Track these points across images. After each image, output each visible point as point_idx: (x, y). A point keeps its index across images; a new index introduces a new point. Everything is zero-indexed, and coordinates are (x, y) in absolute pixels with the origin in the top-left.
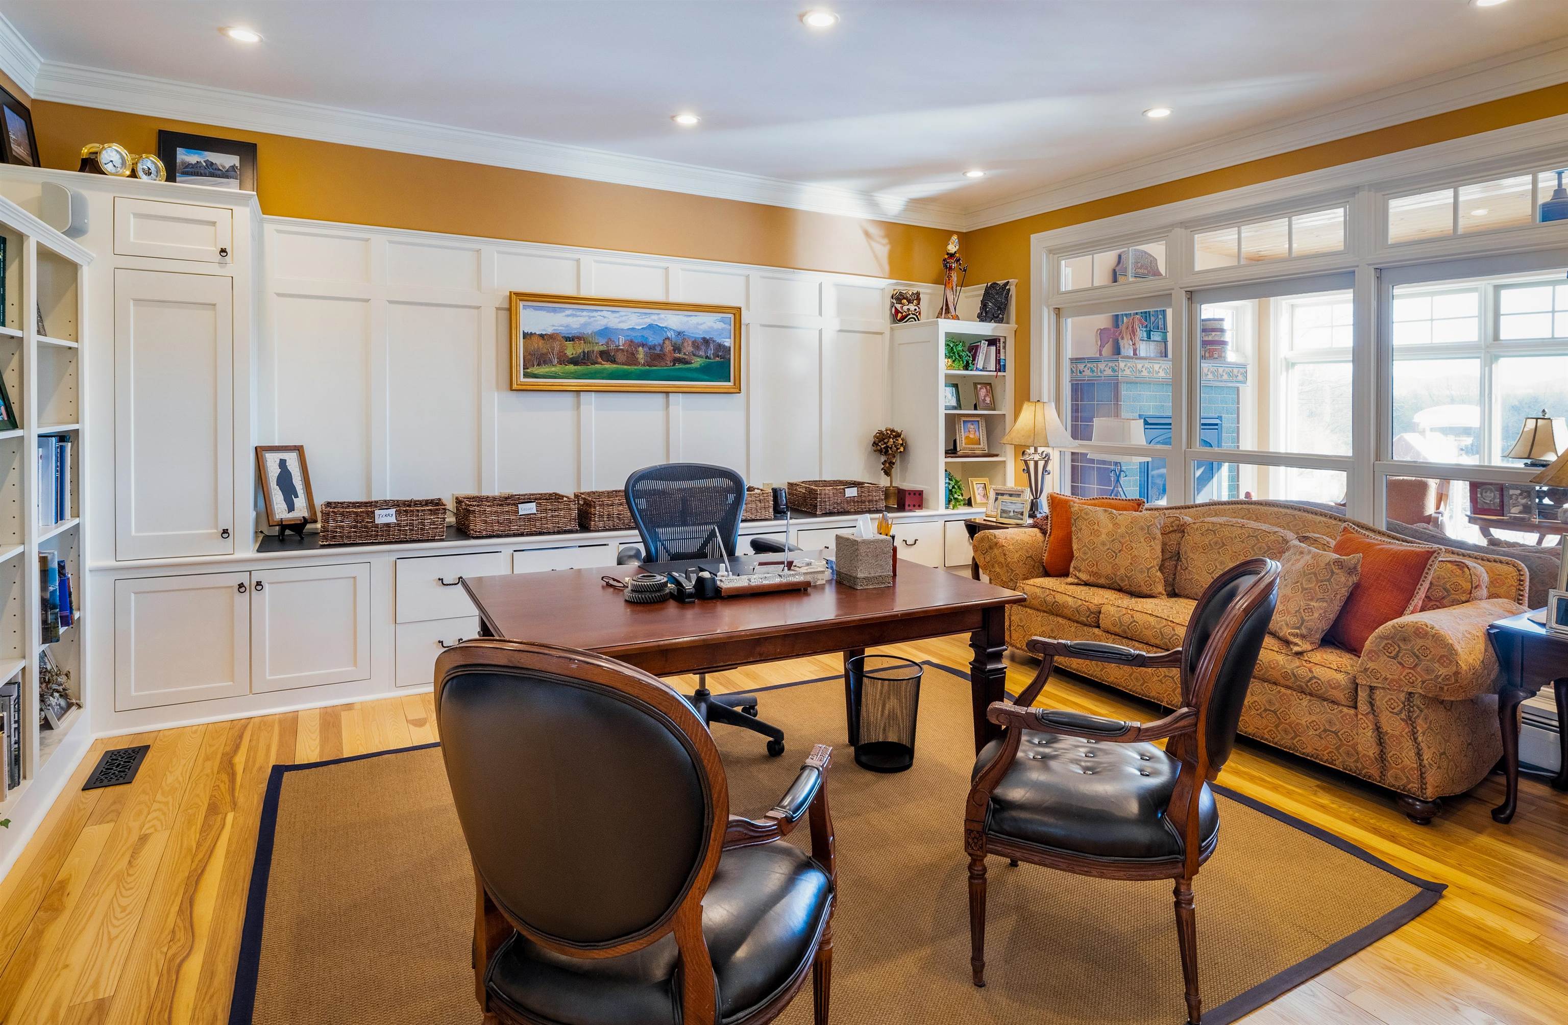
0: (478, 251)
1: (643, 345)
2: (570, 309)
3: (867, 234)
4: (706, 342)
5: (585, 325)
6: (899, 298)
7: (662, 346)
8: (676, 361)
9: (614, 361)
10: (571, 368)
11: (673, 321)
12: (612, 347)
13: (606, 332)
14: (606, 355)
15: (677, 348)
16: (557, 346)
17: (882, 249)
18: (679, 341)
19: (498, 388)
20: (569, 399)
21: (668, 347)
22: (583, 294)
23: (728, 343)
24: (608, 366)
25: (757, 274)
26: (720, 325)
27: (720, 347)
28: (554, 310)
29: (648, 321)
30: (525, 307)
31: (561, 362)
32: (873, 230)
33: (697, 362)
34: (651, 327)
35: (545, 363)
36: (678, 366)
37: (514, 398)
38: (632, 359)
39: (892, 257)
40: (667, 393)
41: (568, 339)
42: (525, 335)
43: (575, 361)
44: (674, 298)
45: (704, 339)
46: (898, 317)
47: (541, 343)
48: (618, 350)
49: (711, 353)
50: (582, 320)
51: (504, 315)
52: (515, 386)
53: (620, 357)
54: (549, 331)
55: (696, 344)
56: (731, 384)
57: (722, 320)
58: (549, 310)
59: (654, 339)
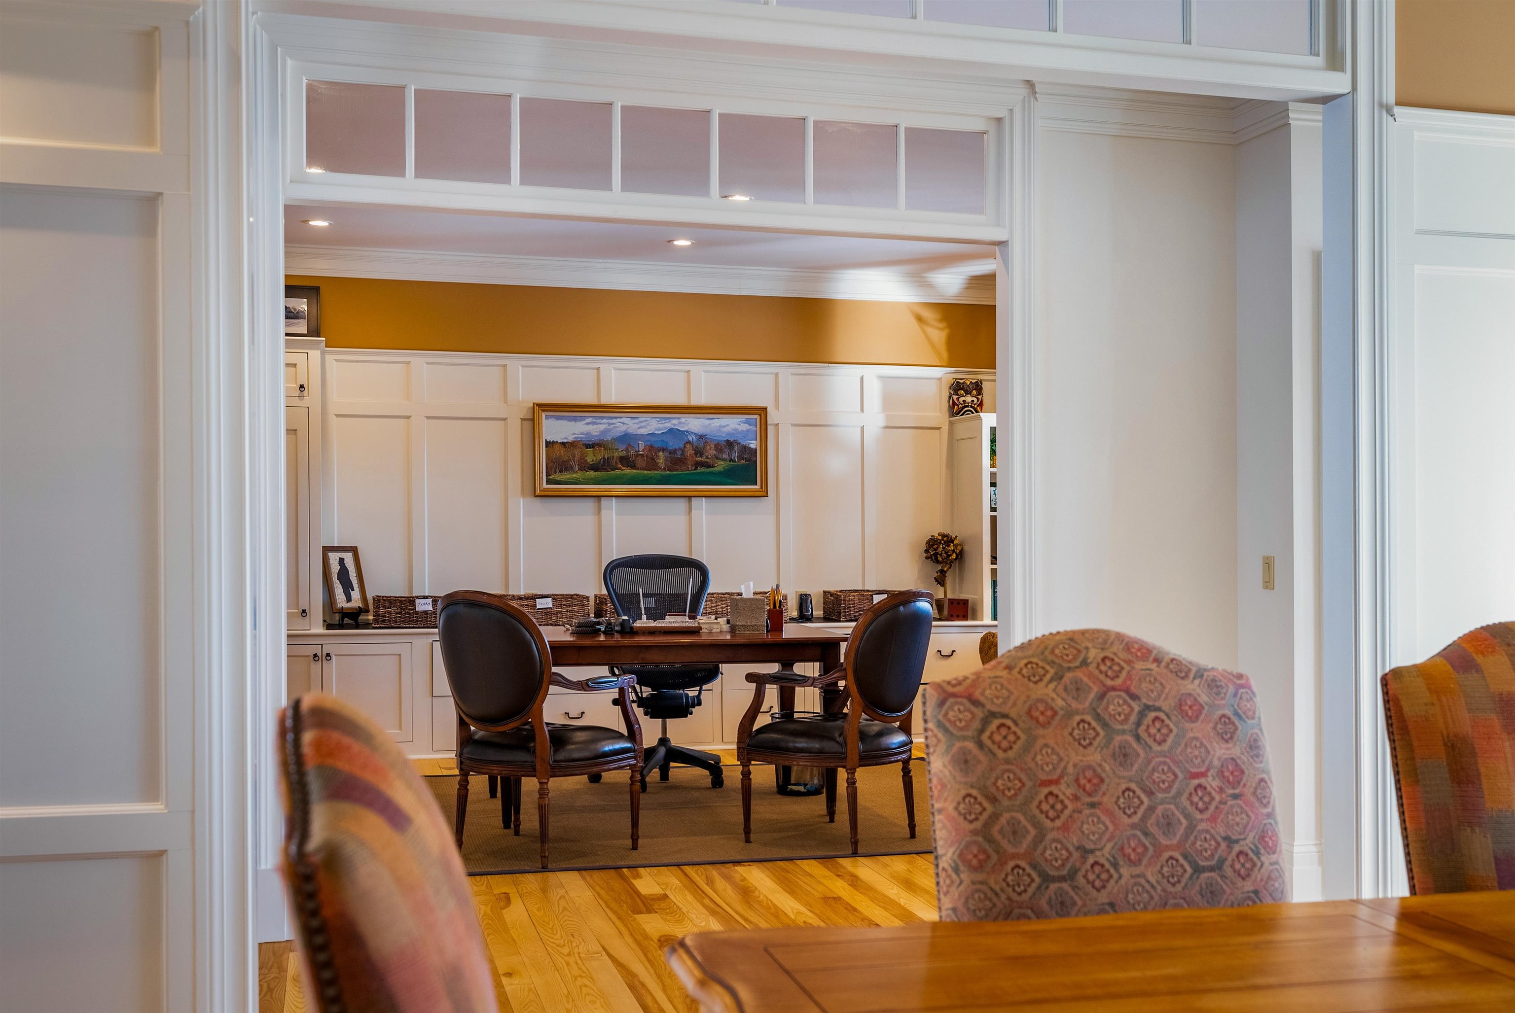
0: (505, 366)
1: (663, 450)
2: (590, 417)
3: (920, 319)
4: (730, 444)
5: (604, 432)
6: (957, 387)
7: (683, 450)
8: (698, 464)
9: (633, 467)
10: (592, 474)
11: (694, 424)
12: (632, 452)
13: (627, 438)
14: (626, 461)
15: (699, 452)
16: (577, 453)
17: (939, 335)
18: (701, 445)
19: (523, 494)
20: (590, 504)
21: (690, 451)
22: (604, 401)
23: (753, 444)
24: (628, 471)
25: (787, 372)
26: (745, 427)
27: (745, 449)
28: (575, 419)
29: (668, 425)
30: (547, 417)
31: (581, 469)
32: (928, 314)
33: (720, 466)
34: (671, 431)
35: (567, 469)
36: (701, 470)
37: (537, 503)
38: (652, 464)
39: (951, 342)
40: (690, 497)
41: (588, 446)
42: (549, 444)
43: (595, 468)
44: (695, 402)
45: (728, 442)
46: (956, 410)
47: (563, 450)
48: (638, 455)
49: (735, 455)
50: (602, 427)
51: (527, 425)
52: (538, 492)
53: (640, 462)
54: (571, 439)
55: (718, 447)
56: (757, 487)
57: (747, 422)
58: (570, 419)
59: (674, 444)
